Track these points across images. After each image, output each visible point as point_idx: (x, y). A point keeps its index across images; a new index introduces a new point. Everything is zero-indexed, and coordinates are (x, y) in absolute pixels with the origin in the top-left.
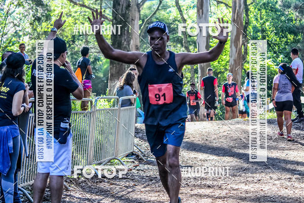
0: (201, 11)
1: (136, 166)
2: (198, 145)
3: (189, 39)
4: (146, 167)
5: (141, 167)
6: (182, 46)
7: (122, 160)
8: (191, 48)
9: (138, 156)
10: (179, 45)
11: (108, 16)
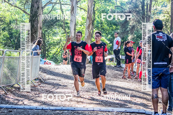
0: (72, 12)
1: (39, 85)
2: (70, 76)
3: (66, 25)
4: (44, 85)
5: (42, 85)
6: (62, 28)
7: (33, 82)
8: (67, 29)
9: (40, 80)
10: (61, 28)
11: (28, 12)
